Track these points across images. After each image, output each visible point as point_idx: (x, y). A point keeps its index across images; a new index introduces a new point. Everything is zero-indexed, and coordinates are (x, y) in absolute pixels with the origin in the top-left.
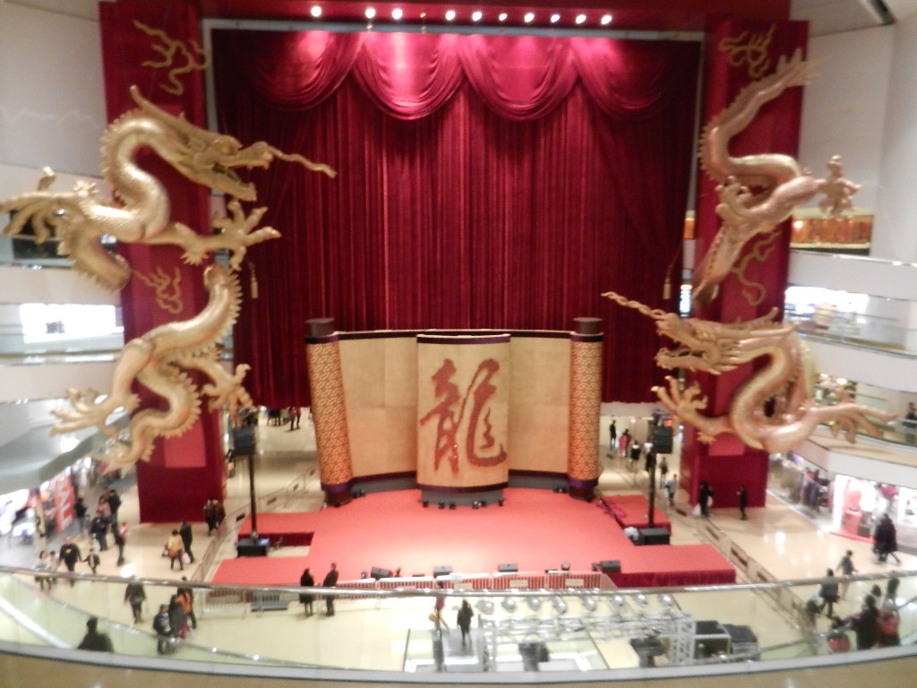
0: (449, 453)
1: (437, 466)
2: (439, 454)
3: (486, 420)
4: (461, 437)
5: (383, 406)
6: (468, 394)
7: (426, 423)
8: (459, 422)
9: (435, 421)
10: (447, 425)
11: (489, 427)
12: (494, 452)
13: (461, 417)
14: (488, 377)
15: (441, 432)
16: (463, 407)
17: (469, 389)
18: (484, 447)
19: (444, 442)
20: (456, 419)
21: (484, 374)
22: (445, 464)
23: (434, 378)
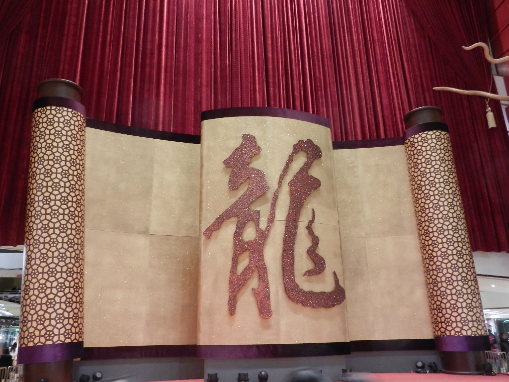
0: (254, 283)
1: (232, 310)
2: (236, 285)
3: (309, 228)
4: (272, 254)
5: (146, 232)
6: (280, 183)
7: (214, 234)
8: (268, 229)
9: (229, 230)
10: (250, 234)
11: (315, 241)
12: (325, 285)
13: (271, 220)
14: (307, 166)
15: (240, 247)
16: (274, 206)
17: (282, 177)
18: (309, 273)
19: (244, 262)
20: (263, 225)
21: (300, 161)
22: (247, 301)
23: (227, 163)
